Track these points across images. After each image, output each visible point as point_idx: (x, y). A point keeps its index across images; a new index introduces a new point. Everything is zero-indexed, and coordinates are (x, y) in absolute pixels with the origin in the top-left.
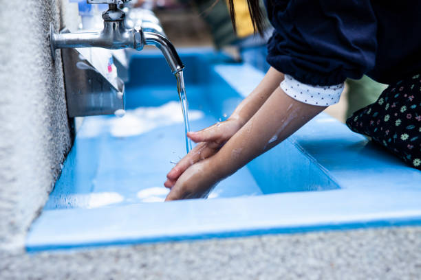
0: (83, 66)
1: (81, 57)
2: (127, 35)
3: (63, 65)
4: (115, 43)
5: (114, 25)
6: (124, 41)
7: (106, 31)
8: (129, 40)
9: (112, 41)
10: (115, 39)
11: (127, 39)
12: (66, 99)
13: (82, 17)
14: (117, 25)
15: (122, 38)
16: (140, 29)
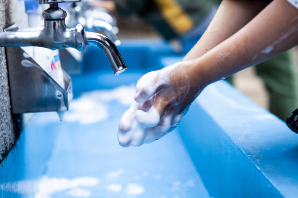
0: (27, 63)
1: (25, 55)
2: (67, 34)
3: (7, 62)
4: (55, 42)
5: (55, 24)
6: (64, 41)
7: (47, 30)
8: (70, 40)
9: (52, 40)
10: (55, 38)
11: (68, 39)
12: (10, 96)
13: (29, 14)
14: (57, 24)
15: (63, 38)
16: (81, 28)
